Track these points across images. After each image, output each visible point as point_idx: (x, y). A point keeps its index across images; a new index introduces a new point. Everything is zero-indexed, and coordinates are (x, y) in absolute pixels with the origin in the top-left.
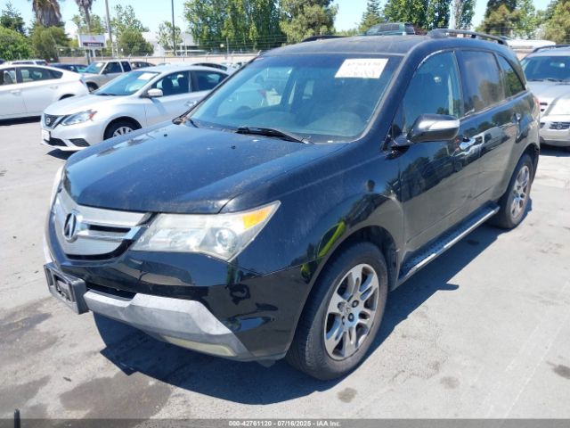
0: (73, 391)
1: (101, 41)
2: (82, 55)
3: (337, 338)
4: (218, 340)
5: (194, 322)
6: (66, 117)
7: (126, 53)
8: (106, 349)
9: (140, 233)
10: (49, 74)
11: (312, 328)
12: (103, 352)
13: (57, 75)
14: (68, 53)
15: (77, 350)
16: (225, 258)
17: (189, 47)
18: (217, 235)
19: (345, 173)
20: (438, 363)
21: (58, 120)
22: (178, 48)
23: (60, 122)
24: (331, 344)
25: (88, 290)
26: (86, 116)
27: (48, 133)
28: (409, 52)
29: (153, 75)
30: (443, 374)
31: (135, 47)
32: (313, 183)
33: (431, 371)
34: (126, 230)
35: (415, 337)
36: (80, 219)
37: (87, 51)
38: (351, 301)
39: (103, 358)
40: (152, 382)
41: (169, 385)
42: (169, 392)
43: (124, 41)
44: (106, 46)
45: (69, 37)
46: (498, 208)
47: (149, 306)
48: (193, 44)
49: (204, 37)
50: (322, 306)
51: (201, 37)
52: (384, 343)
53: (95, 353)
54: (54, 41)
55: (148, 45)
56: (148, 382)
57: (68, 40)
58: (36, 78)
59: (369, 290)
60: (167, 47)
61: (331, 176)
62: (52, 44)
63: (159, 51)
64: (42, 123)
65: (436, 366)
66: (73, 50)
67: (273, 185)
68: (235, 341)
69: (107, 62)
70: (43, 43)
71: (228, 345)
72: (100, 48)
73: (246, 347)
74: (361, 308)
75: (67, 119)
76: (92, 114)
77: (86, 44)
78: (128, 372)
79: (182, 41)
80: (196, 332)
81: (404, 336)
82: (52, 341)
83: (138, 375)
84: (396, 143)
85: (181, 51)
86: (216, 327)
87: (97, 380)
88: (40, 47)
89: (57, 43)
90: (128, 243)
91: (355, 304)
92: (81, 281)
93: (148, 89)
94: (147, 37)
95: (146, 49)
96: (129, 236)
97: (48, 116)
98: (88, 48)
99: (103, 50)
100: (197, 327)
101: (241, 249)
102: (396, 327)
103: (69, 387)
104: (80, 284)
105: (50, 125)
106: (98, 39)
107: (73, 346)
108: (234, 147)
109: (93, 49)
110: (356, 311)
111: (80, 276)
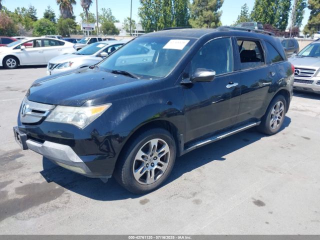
0: (22, 187)
1: (93, 27)
2: (83, 34)
3: (141, 173)
4: (77, 165)
5: (67, 155)
6: (59, 64)
7: (105, 33)
8: (43, 171)
9: (49, 114)
10: (58, 43)
11: (125, 165)
12: (41, 173)
13: (62, 44)
14: (75, 33)
15: (30, 171)
16: (81, 127)
17: (139, 32)
18: (80, 116)
19: (151, 94)
20: (196, 193)
21: (54, 66)
22: (134, 32)
23: (55, 67)
24: (137, 175)
25: (28, 139)
26: (68, 64)
27: (49, 72)
28: (201, 37)
29: (104, 45)
30: (196, 198)
31: (110, 30)
32: (132, 97)
33: (190, 196)
34: (44, 112)
35: (191, 181)
36: (28, 106)
37: (85, 32)
38: (153, 157)
39: (40, 174)
40: (58, 187)
41: (65, 189)
42: (63, 191)
43: (104, 27)
44: (94, 30)
45: (77, 24)
46: (260, 122)
47: (49, 147)
48: (142, 30)
49: (148, 26)
50: (131, 155)
51: (146, 26)
52: (174, 181)
53: (37, 173)
54: (69, 26)
55: (117, 29)
56: (55, 187)
57: (76, 26)
58: (52, 45)
59: (163, 152)
60: (127, 31)
61: (142, 94)
62: (67, 27)
63: (123, 33)
64: (48, 67)
65: (194, 194)
66: (77, 31)
67: (110, 96)
68: (84, 166)
69: (90, 38)
70: (63, 27)
71: (82, 168)
72: (91, 31)
73: (90, 169)
74: (158, 161)
75: (59, 66)
76: (71, 64)
77: (84, 28)
78: (49, 181)
79: (136, 28)
80: (67, 160)
81: (185, 179)
82: (20, 166)
83: (53, 183)
84: (184, 81)
85: (135, 33)
86: (76, 159)
87: (34, 184)
88: (61, 29)
89: (70, 27)
90: (44, 118)
91: (155, 158)
92: (25, 134)
93: (102, 52)
94: (117, 25)
95: (115, 32)
96: (45, 115)
97: (50, 64)
98: (85, 30)
99: (93, 32)
100: (68, 158)
101: (89, 124)
102: (184, 174)
103: (20, 185)
104: (24, 136)
105: (51, 68)
106: (91, 25)
107: (29, 169)
108: (103, 79)
109: (88, 31)
110: (156, 162)
111: (26, 133)
